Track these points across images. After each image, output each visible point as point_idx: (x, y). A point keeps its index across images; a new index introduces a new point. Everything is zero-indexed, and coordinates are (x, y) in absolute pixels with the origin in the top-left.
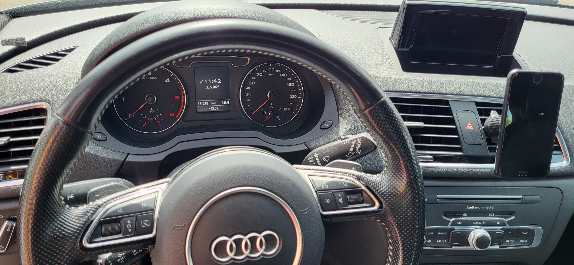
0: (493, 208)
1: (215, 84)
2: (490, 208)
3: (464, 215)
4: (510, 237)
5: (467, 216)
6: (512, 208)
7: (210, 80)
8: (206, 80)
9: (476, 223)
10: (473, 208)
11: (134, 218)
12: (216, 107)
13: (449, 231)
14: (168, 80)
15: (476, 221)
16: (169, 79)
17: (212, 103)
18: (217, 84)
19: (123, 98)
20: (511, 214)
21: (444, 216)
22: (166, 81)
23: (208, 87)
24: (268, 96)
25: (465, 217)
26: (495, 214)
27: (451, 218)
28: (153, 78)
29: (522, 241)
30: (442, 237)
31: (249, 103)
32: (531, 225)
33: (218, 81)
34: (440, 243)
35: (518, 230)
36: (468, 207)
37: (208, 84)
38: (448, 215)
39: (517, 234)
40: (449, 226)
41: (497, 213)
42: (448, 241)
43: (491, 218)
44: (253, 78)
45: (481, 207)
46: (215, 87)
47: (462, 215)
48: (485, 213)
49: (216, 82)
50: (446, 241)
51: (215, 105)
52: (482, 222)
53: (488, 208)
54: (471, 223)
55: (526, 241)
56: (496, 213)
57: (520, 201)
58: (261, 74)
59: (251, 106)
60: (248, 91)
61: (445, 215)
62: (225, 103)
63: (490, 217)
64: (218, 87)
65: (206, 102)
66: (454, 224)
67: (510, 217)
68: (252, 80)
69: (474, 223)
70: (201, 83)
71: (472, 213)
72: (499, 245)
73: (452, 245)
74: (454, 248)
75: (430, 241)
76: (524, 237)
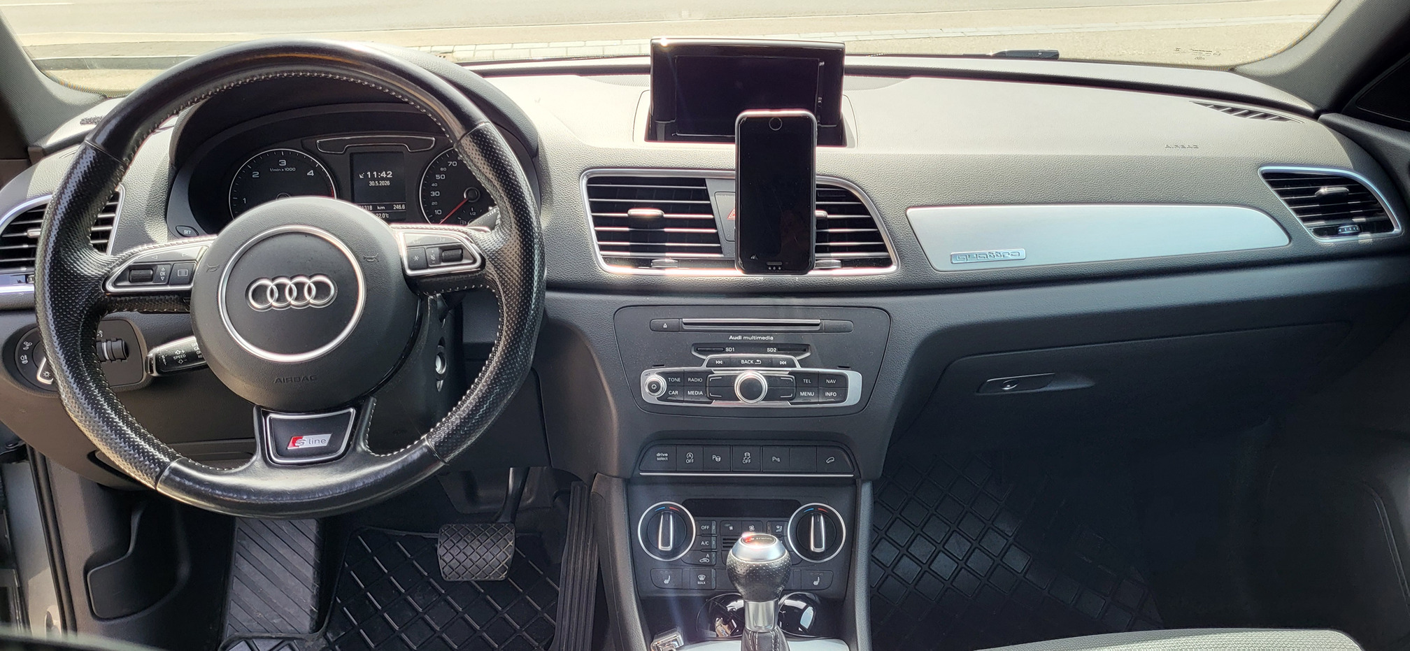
0: (772, 338)
1: (383, 179)
2: (768, 338)
3: (727, 349)
4: (807, 388)
5: (732, 352)
6: (806, 340)
7: (375, 173)
8: (369, 173)
9: (746, 362)
10: (740, 338)
11: (169, 267)
12: (385, 213)
13: (705, 374)
14: (311, 173)
15: (745, 359)
16: (312, 171)
17: (378, 208)
18: (386, 179)
19: (245, 199)
20: (805, 348)
21: (695, 351)
22: (308, 174)
23: (372, 183)
24: (465, 197)
25: (729, 353)
26: (778, 350)
27: (707, 355)
28: (289, 169)
29: (827, 394)
30: (695, 386)
31: (437, 207)
32: (840, 367)
33: (387, 174)
34: (692, 395)
35: (818, 374)
36: (731, 337)
37: (373, 178)
38: (700, 350)
39: (817, 382)
40: (704, 368)
41: (781, 348)
42: (705, 392)
43: (772, 354)
44: (442, 169)
45: (753, 338)
46: (382, 183)
47: (724, 349)
48: (762, 347)
49: (385, 176)
50: (701, 393)
51: (384, 210)
52: (755, 361)
53: (764, 338)
54: (737, 363)
55: (835, 394)
56: (779, 347)
57: (817, 328)
58: (455, 164)
59: (439, 212)
60: (435, 189)
61: (697, 350)
62: (399, 207)
63: (770, 353)
64: (388, 183)
65: (369, 205)
66: (711, 364)
67: (802, 354)
68: (440, 173)
69: (742, 361)
70: (361, 177)
71: (740, 347)
72: (789, 399)
73: (712, 399)
74: (715, 404)
75: (677, 392)
76: (831, 388)
